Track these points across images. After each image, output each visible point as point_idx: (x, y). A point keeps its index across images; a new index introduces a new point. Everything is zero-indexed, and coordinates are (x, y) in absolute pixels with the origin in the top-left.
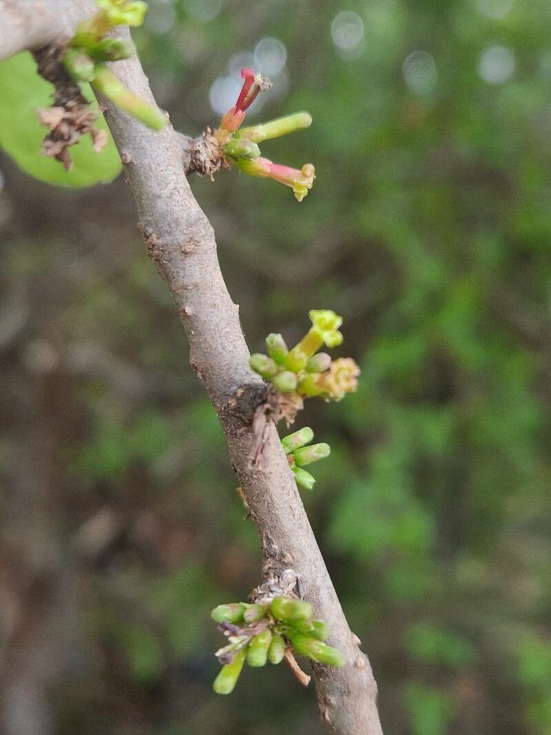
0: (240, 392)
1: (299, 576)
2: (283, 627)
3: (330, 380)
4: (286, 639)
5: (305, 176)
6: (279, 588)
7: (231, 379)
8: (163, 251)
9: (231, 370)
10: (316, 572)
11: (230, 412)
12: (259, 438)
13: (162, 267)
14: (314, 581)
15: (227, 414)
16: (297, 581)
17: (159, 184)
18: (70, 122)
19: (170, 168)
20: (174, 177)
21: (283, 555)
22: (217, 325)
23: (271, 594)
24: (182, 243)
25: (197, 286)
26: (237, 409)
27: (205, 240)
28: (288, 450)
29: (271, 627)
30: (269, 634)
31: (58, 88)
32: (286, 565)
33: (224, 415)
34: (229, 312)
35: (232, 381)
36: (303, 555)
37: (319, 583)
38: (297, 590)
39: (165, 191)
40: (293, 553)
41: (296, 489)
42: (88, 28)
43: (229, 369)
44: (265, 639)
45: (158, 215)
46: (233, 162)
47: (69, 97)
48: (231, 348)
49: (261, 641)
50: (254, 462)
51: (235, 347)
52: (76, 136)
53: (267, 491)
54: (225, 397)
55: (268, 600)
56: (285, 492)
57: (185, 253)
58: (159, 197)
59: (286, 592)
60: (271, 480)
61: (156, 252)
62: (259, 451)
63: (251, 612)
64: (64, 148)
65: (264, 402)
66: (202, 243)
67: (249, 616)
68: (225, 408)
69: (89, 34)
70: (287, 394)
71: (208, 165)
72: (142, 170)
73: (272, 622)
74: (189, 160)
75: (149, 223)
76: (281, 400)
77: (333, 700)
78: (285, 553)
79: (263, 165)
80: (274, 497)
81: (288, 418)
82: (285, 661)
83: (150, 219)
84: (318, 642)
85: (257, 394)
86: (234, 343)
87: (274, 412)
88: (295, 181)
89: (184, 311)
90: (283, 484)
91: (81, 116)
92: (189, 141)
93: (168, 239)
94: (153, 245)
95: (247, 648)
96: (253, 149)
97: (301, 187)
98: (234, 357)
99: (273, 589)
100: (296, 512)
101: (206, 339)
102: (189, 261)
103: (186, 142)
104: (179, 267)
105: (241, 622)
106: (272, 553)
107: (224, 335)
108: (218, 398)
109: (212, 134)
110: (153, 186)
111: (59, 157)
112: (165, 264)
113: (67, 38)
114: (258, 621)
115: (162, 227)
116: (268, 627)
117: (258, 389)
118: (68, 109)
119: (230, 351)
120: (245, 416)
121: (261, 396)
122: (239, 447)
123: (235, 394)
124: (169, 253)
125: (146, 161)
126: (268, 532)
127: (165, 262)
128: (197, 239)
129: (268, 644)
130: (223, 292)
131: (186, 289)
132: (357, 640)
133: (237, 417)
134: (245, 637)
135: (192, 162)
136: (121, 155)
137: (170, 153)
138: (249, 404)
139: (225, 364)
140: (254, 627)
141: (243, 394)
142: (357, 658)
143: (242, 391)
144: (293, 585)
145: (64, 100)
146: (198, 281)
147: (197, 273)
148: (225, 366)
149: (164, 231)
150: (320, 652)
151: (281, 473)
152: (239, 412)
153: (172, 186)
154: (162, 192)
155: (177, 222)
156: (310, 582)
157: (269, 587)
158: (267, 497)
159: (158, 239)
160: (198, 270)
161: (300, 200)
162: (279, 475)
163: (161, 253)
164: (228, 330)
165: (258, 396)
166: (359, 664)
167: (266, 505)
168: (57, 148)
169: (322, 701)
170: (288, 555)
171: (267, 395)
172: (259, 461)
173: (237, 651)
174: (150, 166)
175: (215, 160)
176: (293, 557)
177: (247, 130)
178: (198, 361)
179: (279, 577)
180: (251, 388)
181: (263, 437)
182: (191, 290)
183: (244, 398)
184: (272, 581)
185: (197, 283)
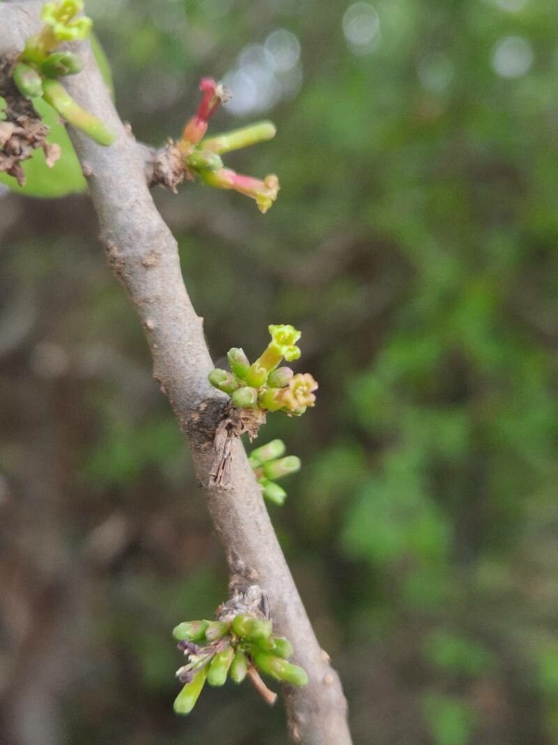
0: (203, 406)
1: (265, 592)
2: (246, 644)
3: (288, 395)
4: (249, 657)
5: (267, 187)
6: (244, 604)
7: (194, 393)
8: (124, 264)
9: (194, 384)
10: (283, 587)
11: (194, 426)
12: (221, 453)
13: (124, 280)
14: (281, 597)
15: (190, 428)
16: (262, 597)
17: (120, 197)
18: (22, 137)
19: (131, 180)
20: (135, 190)
21: (248, 571)
22: (180, 339)
23: (235, 611)
24: (143, 256)
25: (159, 299)
26: (200, 424)
27: (166, 252)
28: (256, 464)
29: (234, 645)
30: (231, 652)
31: (9, 102)
32: (252, 582)
33: (188, 429)
34: (192, 325)
35: (195, 395)
36: (269, 571)
37: (286, 599)
38: (262, 606)
39: (127, 204)
40: (259, 569)
41: (262, 504)
42: (36, 43)
43: (192, 383)
44: (226, 658)
45: (119, 228)
46: (196, 174)
47: (20, 112)
48: (194, 362)
49: (222, 659)
50: (216, 477)
51: (198, 361)
52: (27, 151)
53: (232, 507)
54: (188, 411)
55: (230, 617)
56: (251, 507)
57: (146, 266)
58: (120, 209)
59: (250, 608)
60: (236, 495)
61: (118, 265)
62: (221, 467)
63: (213, 629)
64: (17, 163)
65: (226, 417)
66: (164, 256)
67: (211, 633)
68: (189, 422)
69: (37, 49)
70: (248, 409)
71: (171, 177)
72: (103, 183)
73: (234, 639)
74: (150, 172)
75: (109, 236)
76: (242, 415)
77: (302, 718)
78: (251, 568)
79: (226, 177)
80: (239, 513)
81: (251, 432)
82: (248, 679)
83: (111, 232)
84: (280, 660)
85: (219, 408)
86: (198, 357)
87: (235, 427)
88: (258, 193)
89: (146, 325)
90: (248, 499)
91: (32, 130)
92: (152, 153)
93: (128, 252)
94: (115, 259)
95: (208, 666)
96: (215, 160)
97: (264, 199)
98: (197, 371)
99: (238, 605)
100: (262, 528)
101: (168, 353)
102: (151, 274)
103: (149, 155)
104: (140, 281)
105: (202, 640)
106: (238, 569)
107: (186, 348)
108: (181, 412)
109: (175, 145)
110: (113, 199)
111: (11, 172)
112: (126, 277)
113: (18, 52)
114: (221, 638)
115: (122, 240)
116: (231, 644)
117: (221, 403)
118: (19, 124)
119: (193, 365)
120: (208, 430)
121: (223, 410)
122: (203, 462)
123: (199, 408)
124: (131, 266)
125: (107, 174)
126: (234, 547)
127: (128, 275)
128: (158, 252)
129: (230, 662)
130: (186, 305)
131: (147, 302)
132: (326, 656)
133: (200, 431)
134: (206, 655)
135: (154, 174)
136: (83, 167)
137: (131, 165)
138: (213, 419)
139: (187, 378)
140: (216, 644)
141: (206, 409)
142: (326, 675)
143: (206, 406)
144: (257, 602)
145: (15, 115)
146: (160, 294)
147: (159, 286)
148: (188, 379)
149: (125, 244)
150: (283, 669)
151: (247, 488)
152: (203, 427)
153: (133, 198)
154: (123, 205)
155: (138, 234)
156: (277, 599)
157: (234, 604)
158: (232, 513)
159: (119, 251)
160: (159, 282)
161: (264, 211)
162: (244, 490)
163: (122, 266)
164: (190, 343)
165: (221, 411)
166: (328, 681)
167: (231, 520)
168: (8, 163)
169: (291, 718)
170: (254, 571)
171: (229, 410)
172: (221, 477)
173: (198, 669)
174: (110, 178)
175: (178, 172)
176: (259, 573)
177: (210, 142)
178: (161, 374)
179: (244, 593)
180: (214, 402)
181: (224, 453)
182: (152, 303)
183: (207, 412)
184: (237, 598)
185: (158, 296)
